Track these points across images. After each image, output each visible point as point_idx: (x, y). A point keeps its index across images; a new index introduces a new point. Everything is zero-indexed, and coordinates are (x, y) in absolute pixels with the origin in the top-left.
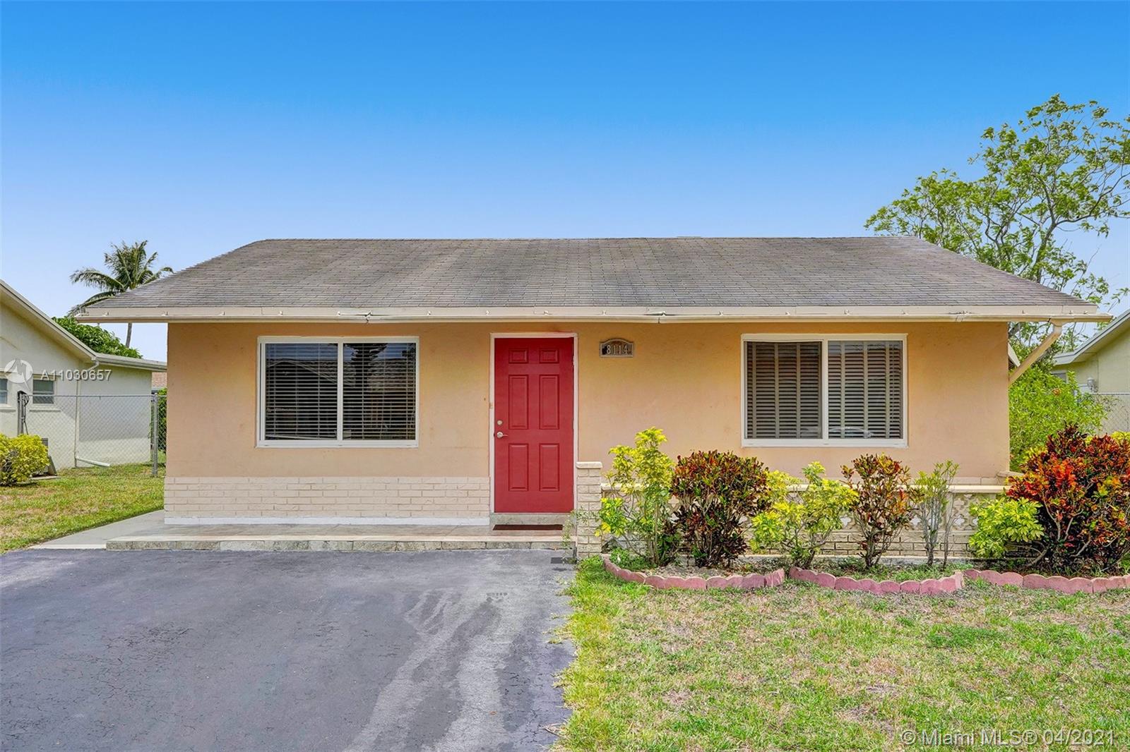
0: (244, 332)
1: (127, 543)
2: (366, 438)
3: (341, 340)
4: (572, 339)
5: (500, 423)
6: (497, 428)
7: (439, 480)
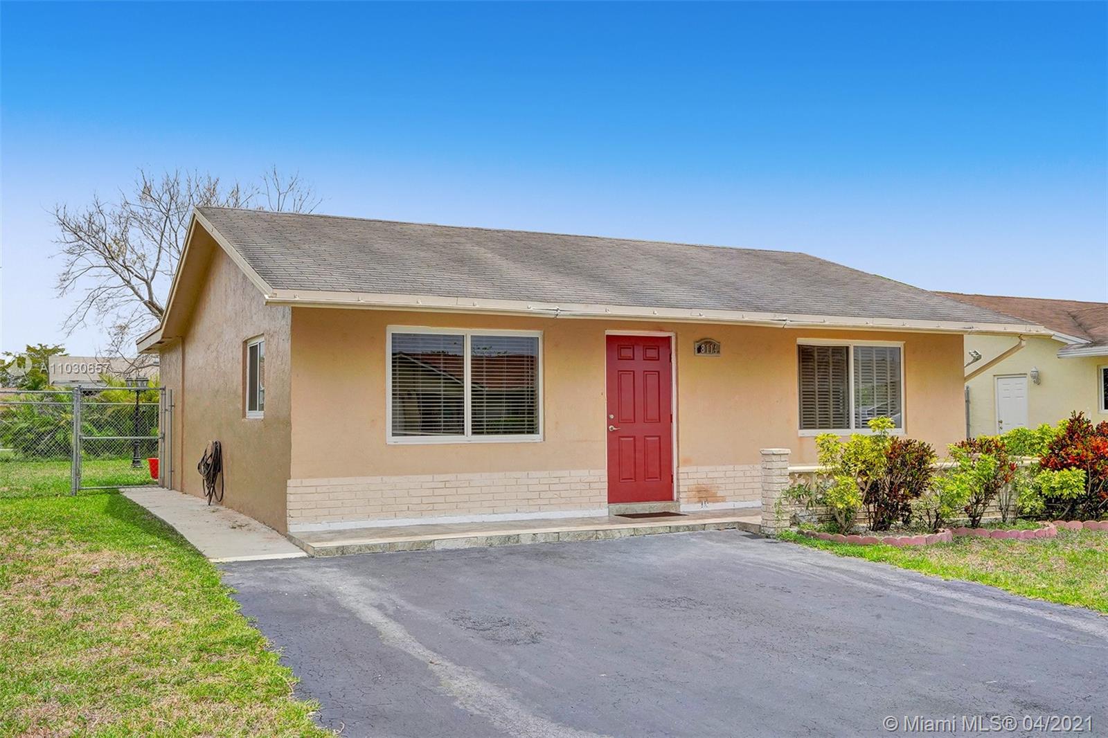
0: (373, 319)
1: (338, 548)
2: (488, 433)
3: (468, 333)
4: (669, 338)
5: (612, 417)
6: (610, 422)
7: (565, 473)
